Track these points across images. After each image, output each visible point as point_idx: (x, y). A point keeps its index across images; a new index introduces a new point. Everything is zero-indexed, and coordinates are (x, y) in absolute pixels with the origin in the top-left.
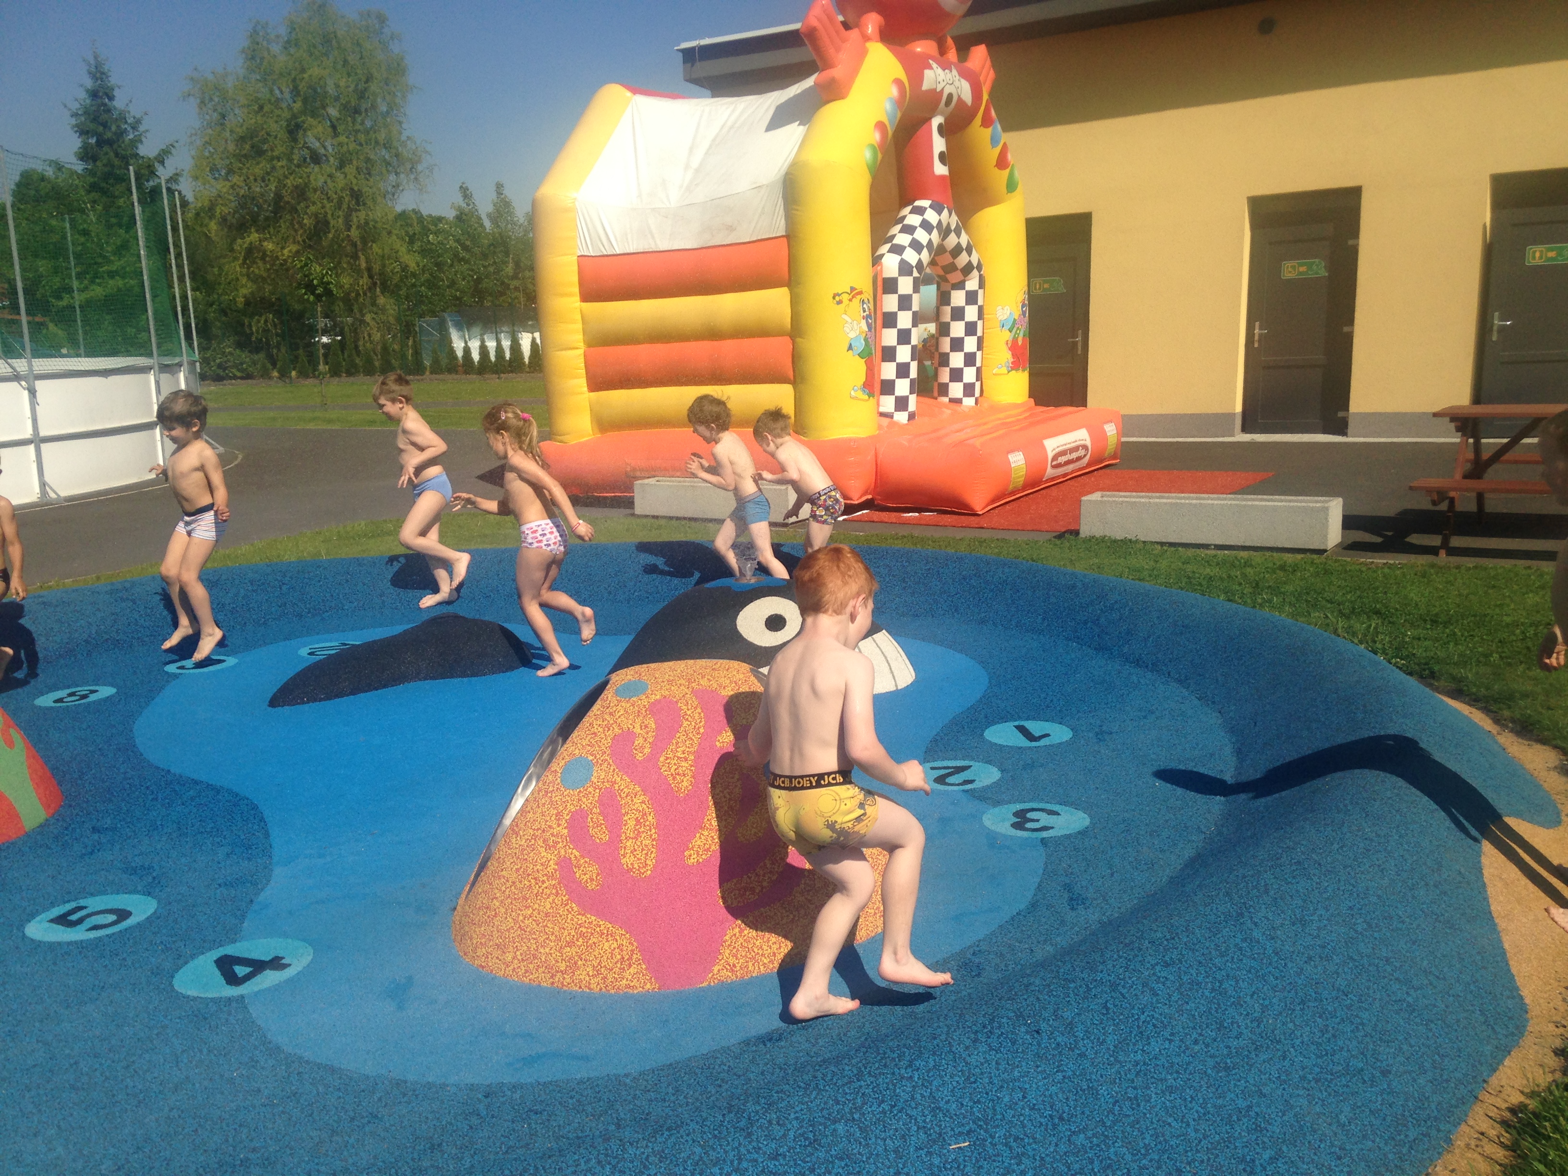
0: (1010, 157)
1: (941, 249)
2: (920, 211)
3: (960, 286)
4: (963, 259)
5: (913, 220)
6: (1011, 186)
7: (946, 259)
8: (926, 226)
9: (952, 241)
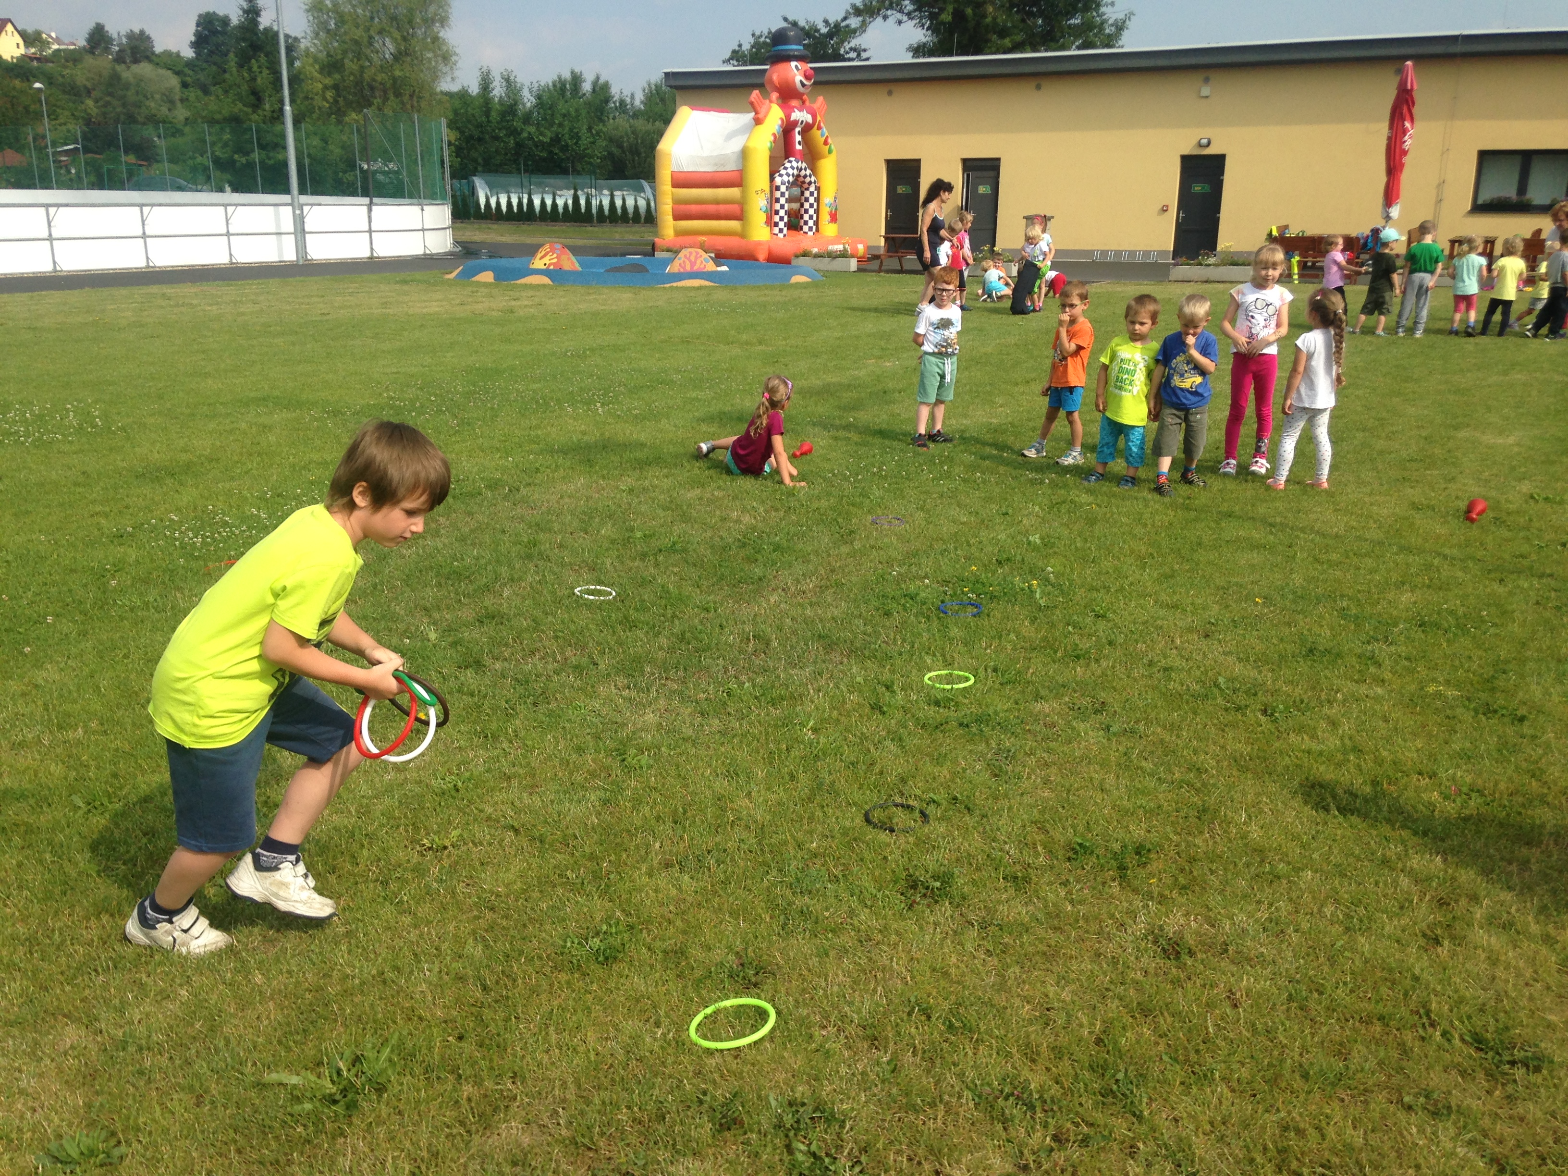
0: (830, 141)
1: (799, 176)
2: (790, 162)
3: (807, 189)
4: (808, 180)
5: (788, 165)
6: (830, 152)
7: (801, 179)
8: (793, 168)
9: (803, 173)
